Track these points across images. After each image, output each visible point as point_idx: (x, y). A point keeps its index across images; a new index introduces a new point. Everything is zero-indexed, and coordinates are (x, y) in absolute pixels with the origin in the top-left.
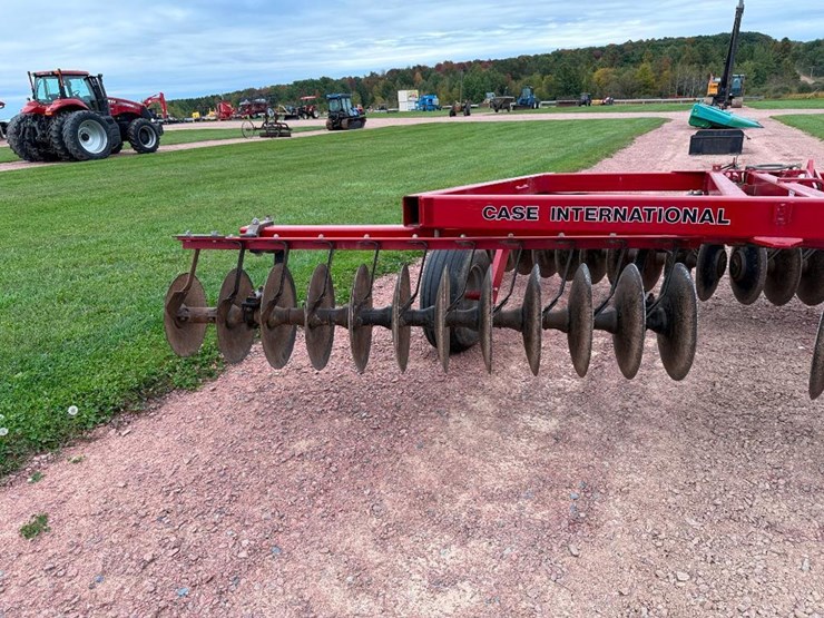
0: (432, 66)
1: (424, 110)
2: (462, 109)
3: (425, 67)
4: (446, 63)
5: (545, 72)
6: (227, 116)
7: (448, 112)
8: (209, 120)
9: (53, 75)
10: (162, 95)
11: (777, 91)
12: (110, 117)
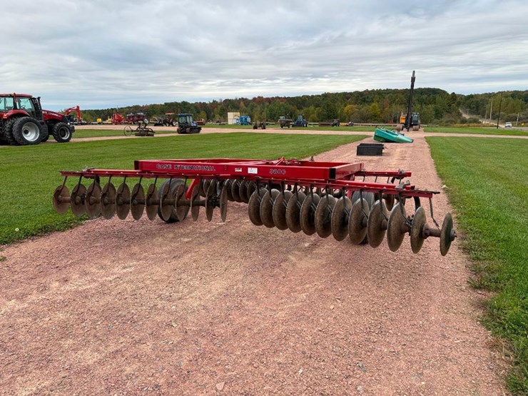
0: (250, 98)
1: (242, 124)
2: (261, 125)
3: (246, 99)
4: (259, 97)
5: (317, 106)
6: (119, 122)
7: (252, 126)
8: (107, 124)
9: (11, 96)
10: (78, 107)
11: (447, 122)
12: (43, 121)
